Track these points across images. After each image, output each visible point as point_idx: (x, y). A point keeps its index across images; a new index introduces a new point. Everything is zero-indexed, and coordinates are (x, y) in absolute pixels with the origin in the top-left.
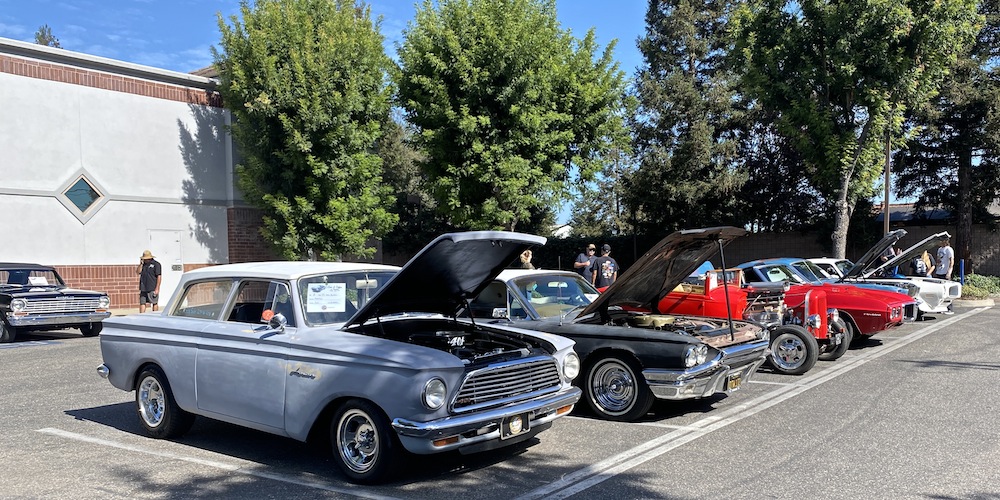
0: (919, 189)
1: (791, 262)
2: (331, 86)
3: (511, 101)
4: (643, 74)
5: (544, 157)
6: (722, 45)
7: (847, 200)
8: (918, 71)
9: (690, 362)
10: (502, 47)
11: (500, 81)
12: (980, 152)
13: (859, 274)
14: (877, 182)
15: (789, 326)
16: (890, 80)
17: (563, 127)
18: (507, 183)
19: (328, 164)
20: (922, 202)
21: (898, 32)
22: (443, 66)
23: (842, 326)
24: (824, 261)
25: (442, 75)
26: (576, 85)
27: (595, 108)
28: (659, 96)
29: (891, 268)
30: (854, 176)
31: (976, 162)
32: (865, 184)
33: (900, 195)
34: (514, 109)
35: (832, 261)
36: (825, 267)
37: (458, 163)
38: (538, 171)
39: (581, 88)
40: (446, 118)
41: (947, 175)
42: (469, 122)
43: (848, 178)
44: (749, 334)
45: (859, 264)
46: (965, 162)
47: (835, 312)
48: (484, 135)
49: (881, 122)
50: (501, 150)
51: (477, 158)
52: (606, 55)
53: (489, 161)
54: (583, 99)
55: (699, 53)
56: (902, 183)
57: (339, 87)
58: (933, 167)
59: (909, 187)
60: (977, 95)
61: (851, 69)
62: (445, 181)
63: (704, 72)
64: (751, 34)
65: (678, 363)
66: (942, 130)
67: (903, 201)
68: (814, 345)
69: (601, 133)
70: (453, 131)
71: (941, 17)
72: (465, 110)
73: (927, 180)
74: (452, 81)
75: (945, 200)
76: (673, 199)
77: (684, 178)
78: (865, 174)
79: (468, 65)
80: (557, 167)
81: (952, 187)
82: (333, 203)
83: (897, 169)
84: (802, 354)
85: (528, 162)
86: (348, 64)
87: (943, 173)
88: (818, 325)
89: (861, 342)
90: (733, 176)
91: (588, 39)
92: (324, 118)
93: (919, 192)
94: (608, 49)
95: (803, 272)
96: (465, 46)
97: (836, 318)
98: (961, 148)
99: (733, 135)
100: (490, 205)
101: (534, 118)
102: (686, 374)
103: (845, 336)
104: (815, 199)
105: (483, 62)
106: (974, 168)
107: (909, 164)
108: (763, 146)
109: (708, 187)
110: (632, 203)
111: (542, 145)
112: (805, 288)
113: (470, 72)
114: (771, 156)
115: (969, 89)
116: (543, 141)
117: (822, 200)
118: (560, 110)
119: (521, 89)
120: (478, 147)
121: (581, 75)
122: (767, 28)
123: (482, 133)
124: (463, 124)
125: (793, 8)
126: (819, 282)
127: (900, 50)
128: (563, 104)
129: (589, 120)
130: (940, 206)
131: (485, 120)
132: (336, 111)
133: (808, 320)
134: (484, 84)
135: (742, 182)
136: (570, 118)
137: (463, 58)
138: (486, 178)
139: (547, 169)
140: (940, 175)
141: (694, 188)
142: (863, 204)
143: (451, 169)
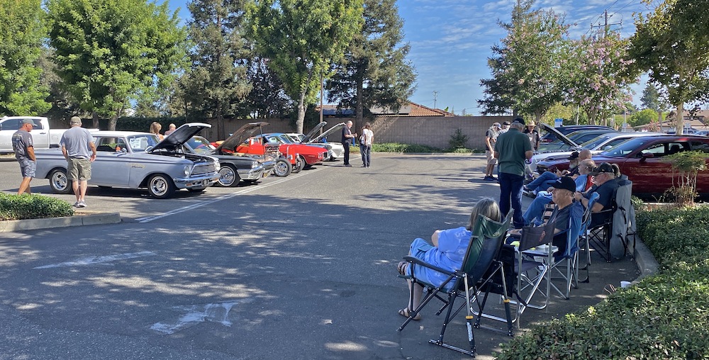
0: (339, 98)
1: (279, 135)
2: (17, 28)
3: (123, 41)
4: (191, 24)
5: (140, 72)
6: (236, 11)
7: (304, 105)
8: (335, 45)
9: (253, 167)
10: (119, 12)
11: (116, 30)
12: (367, 81)
13: (308, 141)
14: (318, 95)
15: (281, 159)
16: (323, 49)
17: (150, 56)
18: (120, 87)
19: (12, 73)
20: (340, 105)
21: (325, 27)
22: (80, 18)
23: (300, 160)
24: (293, 135)
25: (79, 23)
26: (157, 32)
27: (169, 46)
28: (201, 38)
29: (321, 138)
30: (307, 93)
31: (365, 86)
32: (312, 97)
33: (330, 101)
34: (124, 46)
35: (296, 135)
36: (294, 137)
37: (89, 74)
38: (137, 80)
39: (161, 34)
40: (83, 48)
41: (352, 91)
42: (98, 52)
43: (304, 94)
44: (270, 159)
45: (308, 136)
46: (359, 86)
47: (298, 154)
48: (106, 58)
49: (318, 68)
50: (117, 68)
51: (102, 72)
52: (174, 17)
53: (109, 74)
54: (162, 40)
55: (223, 15)
56: (330, 95)
57: (22, 29)
58: (345, 87)
59: (334, 97)
60: (364, 54)
61: (304, 42)
62: (82, 84)
63: (226, 25)
64: (256, 18)
65: (249, 167)
66: (348, 69)
67: (332, 104)
68: (291, 166)
69: (173, 60)
70: (87, 56)
71: (343, 21)
72: (96, 44)
73: (343, 94)
74: (88, 28)
75: (351, 104)
76: (211, 98)
77: (216, 86)
78: (311, 92)
79: (98, 20)
80: (147, 78)
81: (355, 98)
82: (14, 96)
83: (327, 88)
84: (286, 169)
85: (132, 75)
86: (27, 15)
87: (351, 91)
88: (292, 159)
89: (307, 167)
90: (244, 88)
91: (165, 6)
92: (13, 46)
93: (339, 100)
94: (175, 13)
95: (284, 139)
96: (96, 8)
97: (298, 157)
98: (358, 79)
99: (242, 63)
100: (109, 99)
101: (135, 51)
102: (252, 170)
103: (301, 164)
104: (288, 101)
105: (107, 19)
106: (364, 89)
107: (334, 86)
108: (259, 70)
109: (230, 92)
110: (186, 98)
111: (139, 66)
112: (287, 145)
113: (99, 24)
114: (264, 76)
115: (361, 50)
116: (140, 63)
117: (291, 102)
118: (148, 46)
119: (128, 35)
120: (103, 65)
121: (160, 26)
122: (264, 15)
123: (105, 57)
124: (95, 53)
125: (277, 6)
126: (292, 143)
127: (327, 34)
128: (150, 43)
129: (167, 52)
130: (349, 108)
131: (108, 51)
132: (19, 43)
133: (288, 157)
134: (108, 31)
135: (249, 91)
136: (156, 51)
137: (95, 16)
138: (107, 84)
139: (141, 78)
140: (349, 92)
141: (223, 92)
142: (311, 107)
143: (85, 77)
